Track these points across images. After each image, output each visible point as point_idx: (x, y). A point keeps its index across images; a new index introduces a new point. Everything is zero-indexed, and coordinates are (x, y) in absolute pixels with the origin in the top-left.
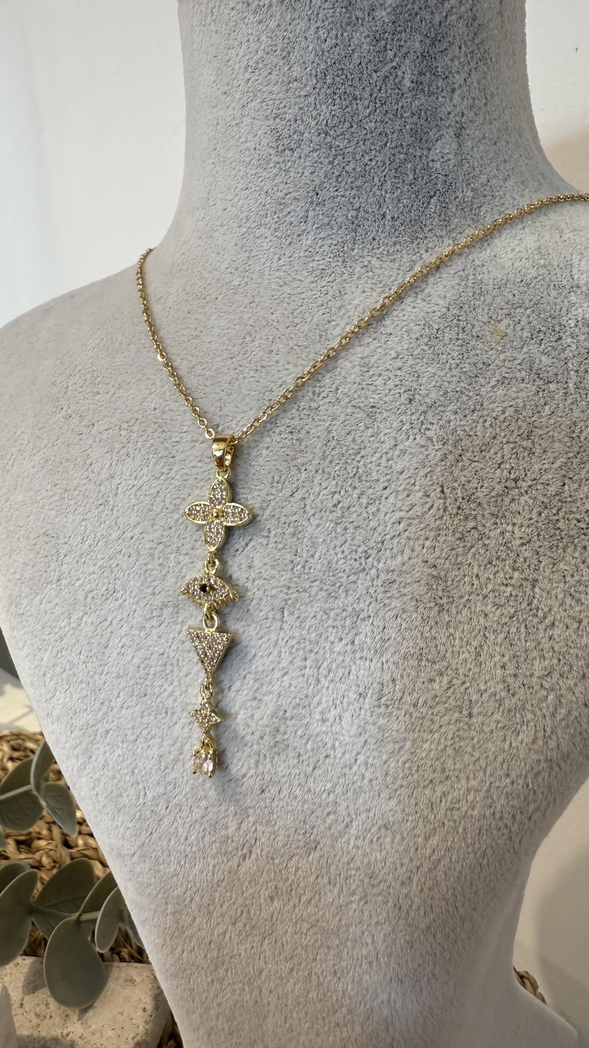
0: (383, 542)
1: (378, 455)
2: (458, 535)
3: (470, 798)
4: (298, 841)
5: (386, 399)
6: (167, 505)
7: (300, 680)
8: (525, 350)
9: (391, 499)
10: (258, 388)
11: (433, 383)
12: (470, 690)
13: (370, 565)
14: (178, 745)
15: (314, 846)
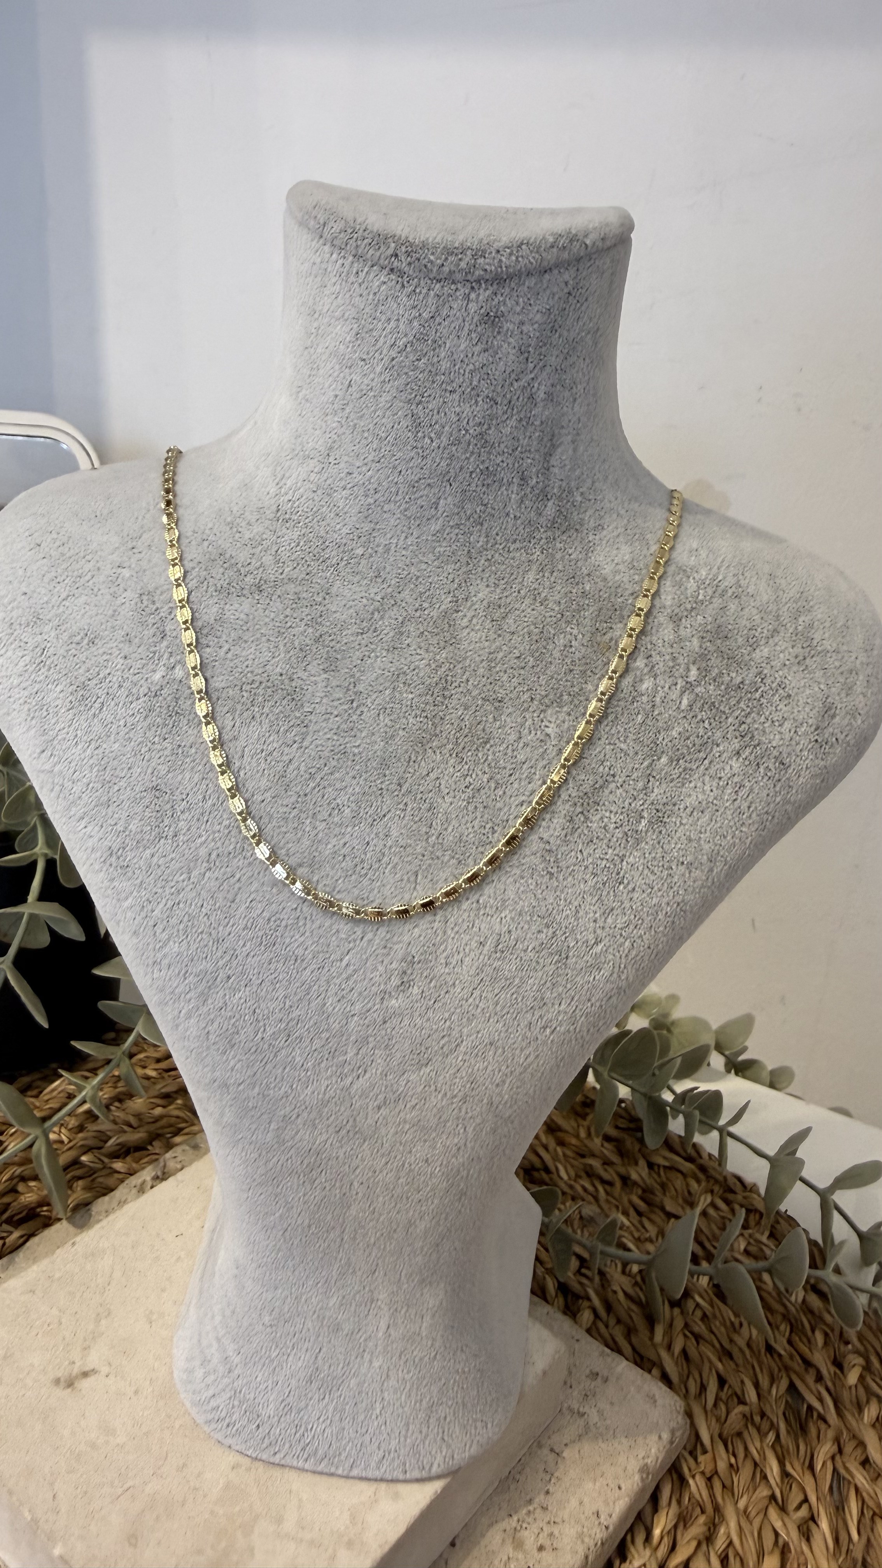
3: (560, 1018)
4: (412, 1060)
5: (511, 695)
11: (551, 686)
12: (570, 938)
15: (425, 1063)
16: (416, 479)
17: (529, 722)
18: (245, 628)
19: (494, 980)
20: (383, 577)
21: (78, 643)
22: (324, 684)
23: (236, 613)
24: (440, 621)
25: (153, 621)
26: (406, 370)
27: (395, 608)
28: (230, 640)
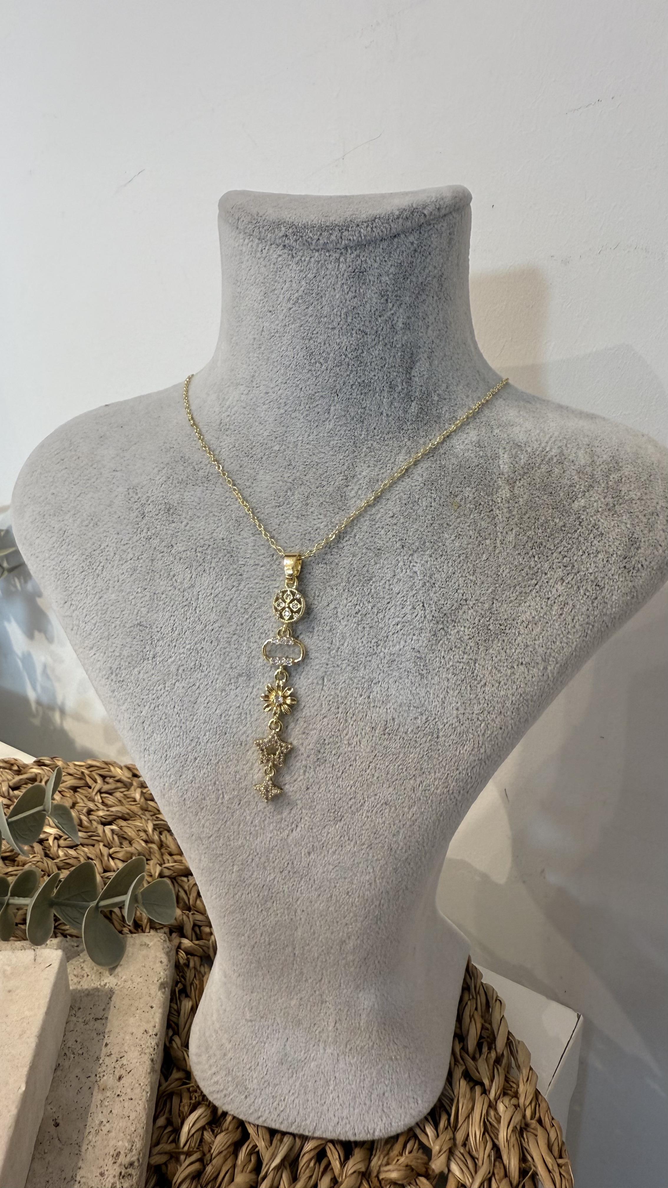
0: (387, 637)
1: (383, 582)
2: (432, 633)
3: (436, 783)
4: (330, 816)
5: (387, 544)
6: (239, 609)
7: (335, 720)
8: (472, 516)
9: (392, 610)
10: (301, 531)
11: (417, 536)
12: (439, 723)
13: (379, 650)
14: (249, 765)
15: (339, 818)
16: (313, 393)
17: (401, 564)
18: (198, 508)
19: (385, 755)
20: (293, 465)
21: (87, 526)
22: (253, 544)
23: (192, 498)
24: (334, 494)
25: (136, 507)
26: (299, 316)
27: (303, 487)
28: (188, 517)
